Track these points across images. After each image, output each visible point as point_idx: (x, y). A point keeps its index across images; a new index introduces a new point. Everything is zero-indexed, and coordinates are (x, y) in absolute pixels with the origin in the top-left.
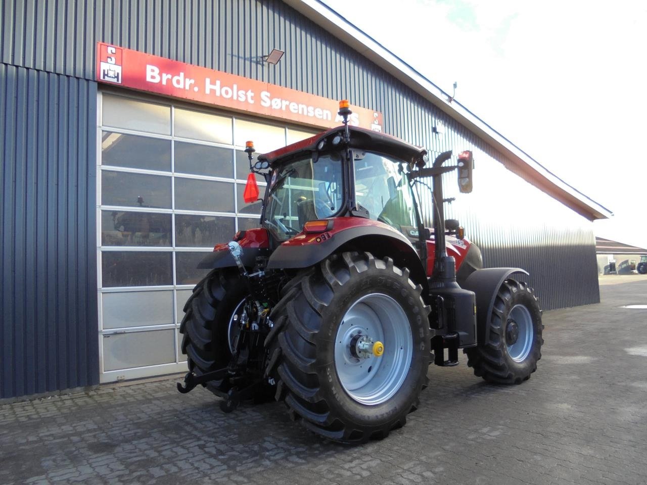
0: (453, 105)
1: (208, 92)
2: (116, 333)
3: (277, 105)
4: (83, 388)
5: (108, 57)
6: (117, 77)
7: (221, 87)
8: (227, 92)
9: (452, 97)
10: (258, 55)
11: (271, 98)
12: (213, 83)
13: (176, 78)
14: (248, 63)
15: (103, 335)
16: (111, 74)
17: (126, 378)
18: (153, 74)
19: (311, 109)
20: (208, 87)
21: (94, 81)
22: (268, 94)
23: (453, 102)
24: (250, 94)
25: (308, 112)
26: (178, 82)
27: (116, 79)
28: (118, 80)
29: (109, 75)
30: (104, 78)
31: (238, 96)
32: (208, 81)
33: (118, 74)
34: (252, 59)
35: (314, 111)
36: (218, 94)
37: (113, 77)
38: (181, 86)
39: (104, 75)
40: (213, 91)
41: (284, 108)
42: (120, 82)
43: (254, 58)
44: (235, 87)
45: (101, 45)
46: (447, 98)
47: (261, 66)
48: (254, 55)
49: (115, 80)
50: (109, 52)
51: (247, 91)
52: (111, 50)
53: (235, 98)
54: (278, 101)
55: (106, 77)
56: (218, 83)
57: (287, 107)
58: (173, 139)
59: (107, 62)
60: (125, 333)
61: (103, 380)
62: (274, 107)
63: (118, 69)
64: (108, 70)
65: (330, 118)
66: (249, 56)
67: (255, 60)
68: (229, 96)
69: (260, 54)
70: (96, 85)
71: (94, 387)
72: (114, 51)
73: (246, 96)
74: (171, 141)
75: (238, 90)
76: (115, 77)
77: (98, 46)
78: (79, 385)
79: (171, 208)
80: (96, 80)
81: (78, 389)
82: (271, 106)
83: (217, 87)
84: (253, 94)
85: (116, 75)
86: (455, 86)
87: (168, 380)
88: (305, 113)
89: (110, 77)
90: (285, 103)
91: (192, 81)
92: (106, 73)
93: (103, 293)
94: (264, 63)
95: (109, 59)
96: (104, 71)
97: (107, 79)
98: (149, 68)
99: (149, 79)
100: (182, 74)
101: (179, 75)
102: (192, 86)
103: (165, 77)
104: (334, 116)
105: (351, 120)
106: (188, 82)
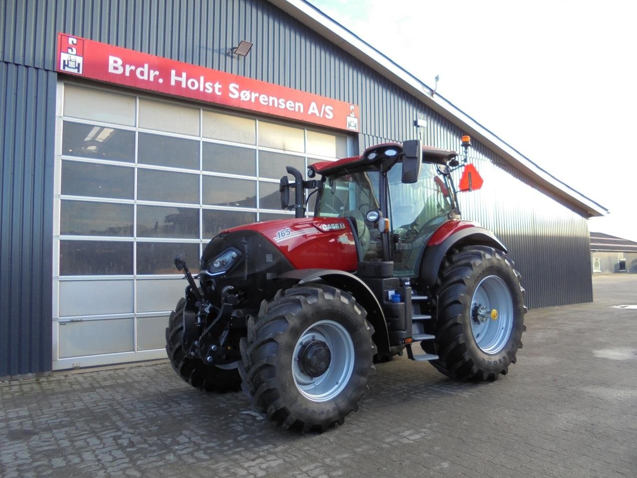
0: (436, 99)
1: (173, 83)
2: (72, 321)
3: (246, 98)
4: (34, 374)
5: (69, 48)
6: (78, 68)
7: (187, 79)
8: (193, 84)
9: (434, 89)
10: (228, 47)
11: (240, 91)
12: (179, 74)
13: (139, 70)
14: (216, 55)
15: (59, 322)
16: (72, 64)
17: (82, 366)
18: (116, 65)
19: (281, 101)
20: (174, 78)
21: (54, 71)
22: (237, 87)
23: (435, 95)
24: (217, 86)
25: (279, 104)
26: (142, 73)
27: (77, 70)
28: (79, 71)
29: (69, 66)
30: (64, 68)
31: (205, 88)
32: (173, 72)
33: (79, 64)
34: (221, 51)
35: (285, 103)
36: (184, 85)
37: (73, 68)
38: (145, 77)
39: (65, 65)
40: (178, 83)
41: (253, 100)
42: (81, 72)
43: (223, 49)
44: (202, 79)
45: (62, 35)
46: (428, 91)
47: (230, 58)
48: (223, 46)
49: (75, 71)
50: (70, 42)
51: (214, 83)
52: (72, 40)
53: (202, 89)
54: (248, 93)
55: (66, 67)
56: (184, 75)
57: (257, 99)
58: (137, 130)
59: (68, 53)
60: (81, 321)
61: (55, 367)
62: (243, 98)
63: (80, 60)
64: (68, 61)
65: (302, 111)
66: (218, 48)
67: (224, 51)
68: (196, 87)
69: (229, 46)
70: (56, 75)
71: (46, 373)
72: (75, 41)
73: (214, 88)
74: (135, 132)
75: (205, 83)
76: (76, 68)
77: (58, 37)
78: (30, 371)
79: (133, 198)
80: (55, 70)
81: (30, 375)
82: (240, 97)
83: (183, 80)
84: (220, 86)
85: (77, 66)
86: (437, 78)
87: (124, 368)
88: (276, 105)
89: (70, 67)
90: (254, 95)
91: (157, 73)
92: (66, 64)
93: (60, 281)
94: (234, 55)
95: (70, 51)
96: (64, 61)
97: (67, 69)
98: (112, 59)
99: (111, 70)
100: (146, 66)
101: (143, 67)
102: (155, 76)
103: (128, 68)
104: (306, 108)
105: (325, 112)
106: (153, 73)
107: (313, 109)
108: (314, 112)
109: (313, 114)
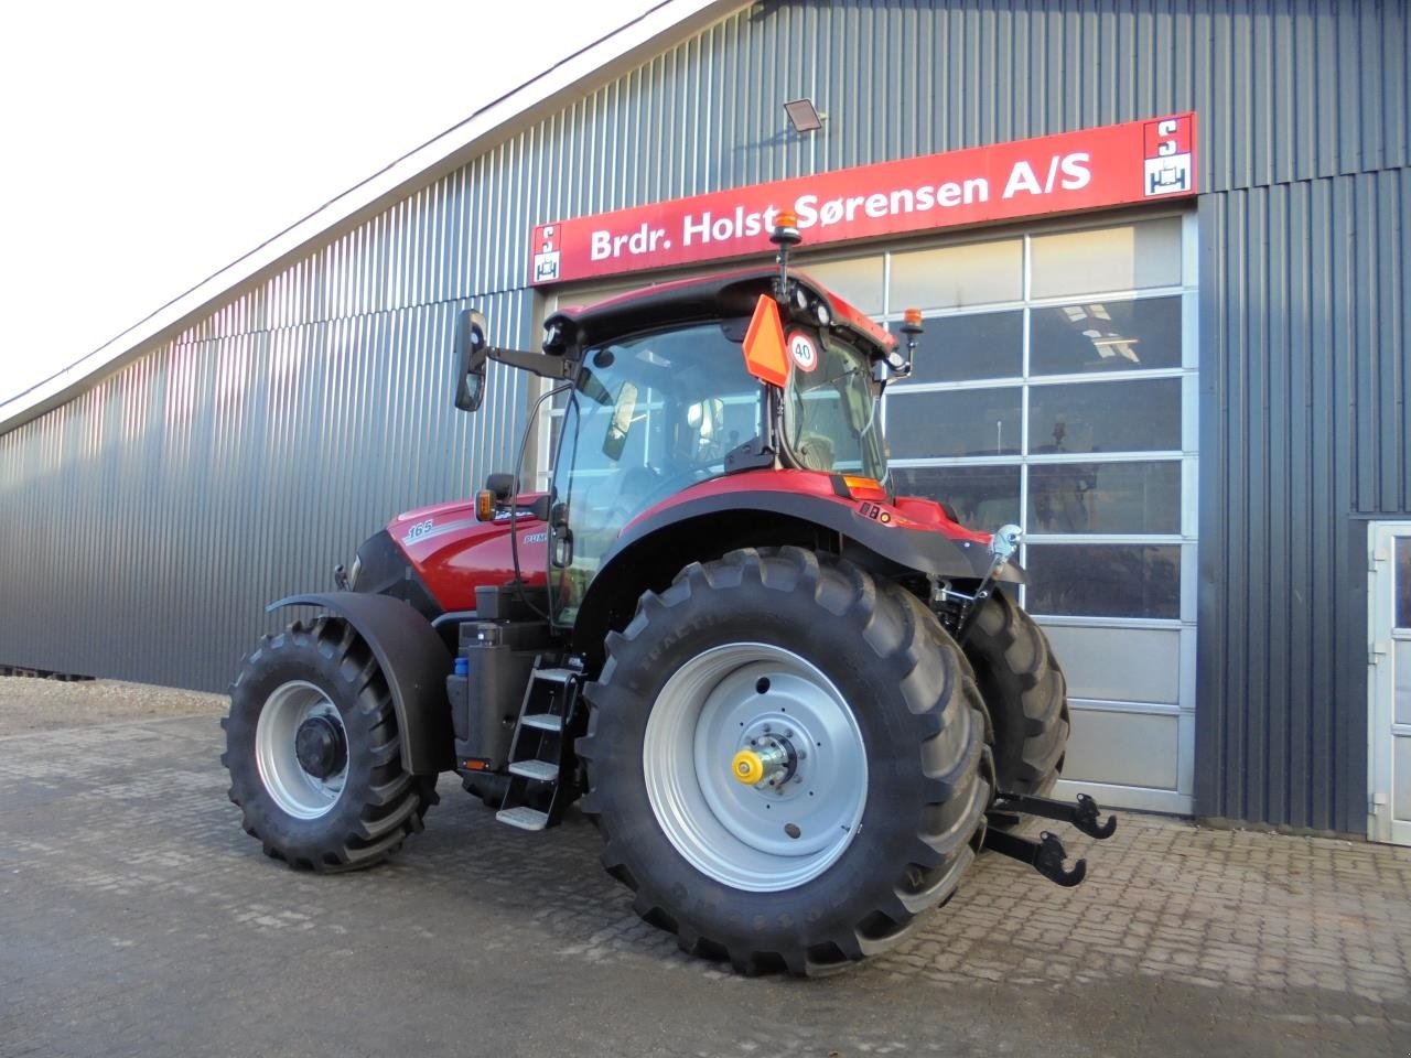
1: (687, 240)
3: (833, 216)
5: (544, 244)
6: (555, 271)
7: (713, 222)
8: (723, 230)
11: (818, 207)
12: (697, 221)
13: (635, 237)
16: (547, 268)
18: (601, 245)
20: (689, 229)
21: (530, 287)
22: (813, 199)
24: (770, 214)
25: (916, 202)
26: (638, 243)
27: (553, 274)
28: (555, 275)
30: (539, 278)
31: (745, 228)
32: (688, 220)
33: (555, 265)
35: (934, 194)
36: (706, 238)
37: (549, 273)
38: (643, 248)
39: (540, 273)
40: (697, 237)
41: (850, 216)
42: (557, 276)
44: (740, 211)
45: (536, 229)
49: (551, 277)
50: (546, 236)
51: (763, 212)
52: (548, 231)
53: (739, 234)
54: (837, 204)
55: (541, 275)
56: (707, 217)
57: (860, 210)
59: (543, 252)
62: (826, 220)
63: (556, 257)
64: (543, 265)
65: (983, 196)
68: (728, 234)
70: (532, 290)
72: (551, 230)
73: (762, 221)
75: (746, 215)
76: (552, 272)
80: (532, 284)
82: (819, 221)
83: (704, 228)
84: (775, 212)
85: (553, 269)
88: (909, 207)
89: (545, 273)
90: (852, 204)
91: (661, 233)
92: (541, 270)
95: (545, 248)
96: (539, 267)
97: (542, 278)
98: (596, 236)
99: (595, 256)
100: (644, 227)
101: (639, 231)
102: (660, 241)
103: (618, 242)
104: (998, 185)
105: (1061, 175)
106: (654, 236)
107: (1022, 179)
108: (1022, 186)
109: (1023, 194)
